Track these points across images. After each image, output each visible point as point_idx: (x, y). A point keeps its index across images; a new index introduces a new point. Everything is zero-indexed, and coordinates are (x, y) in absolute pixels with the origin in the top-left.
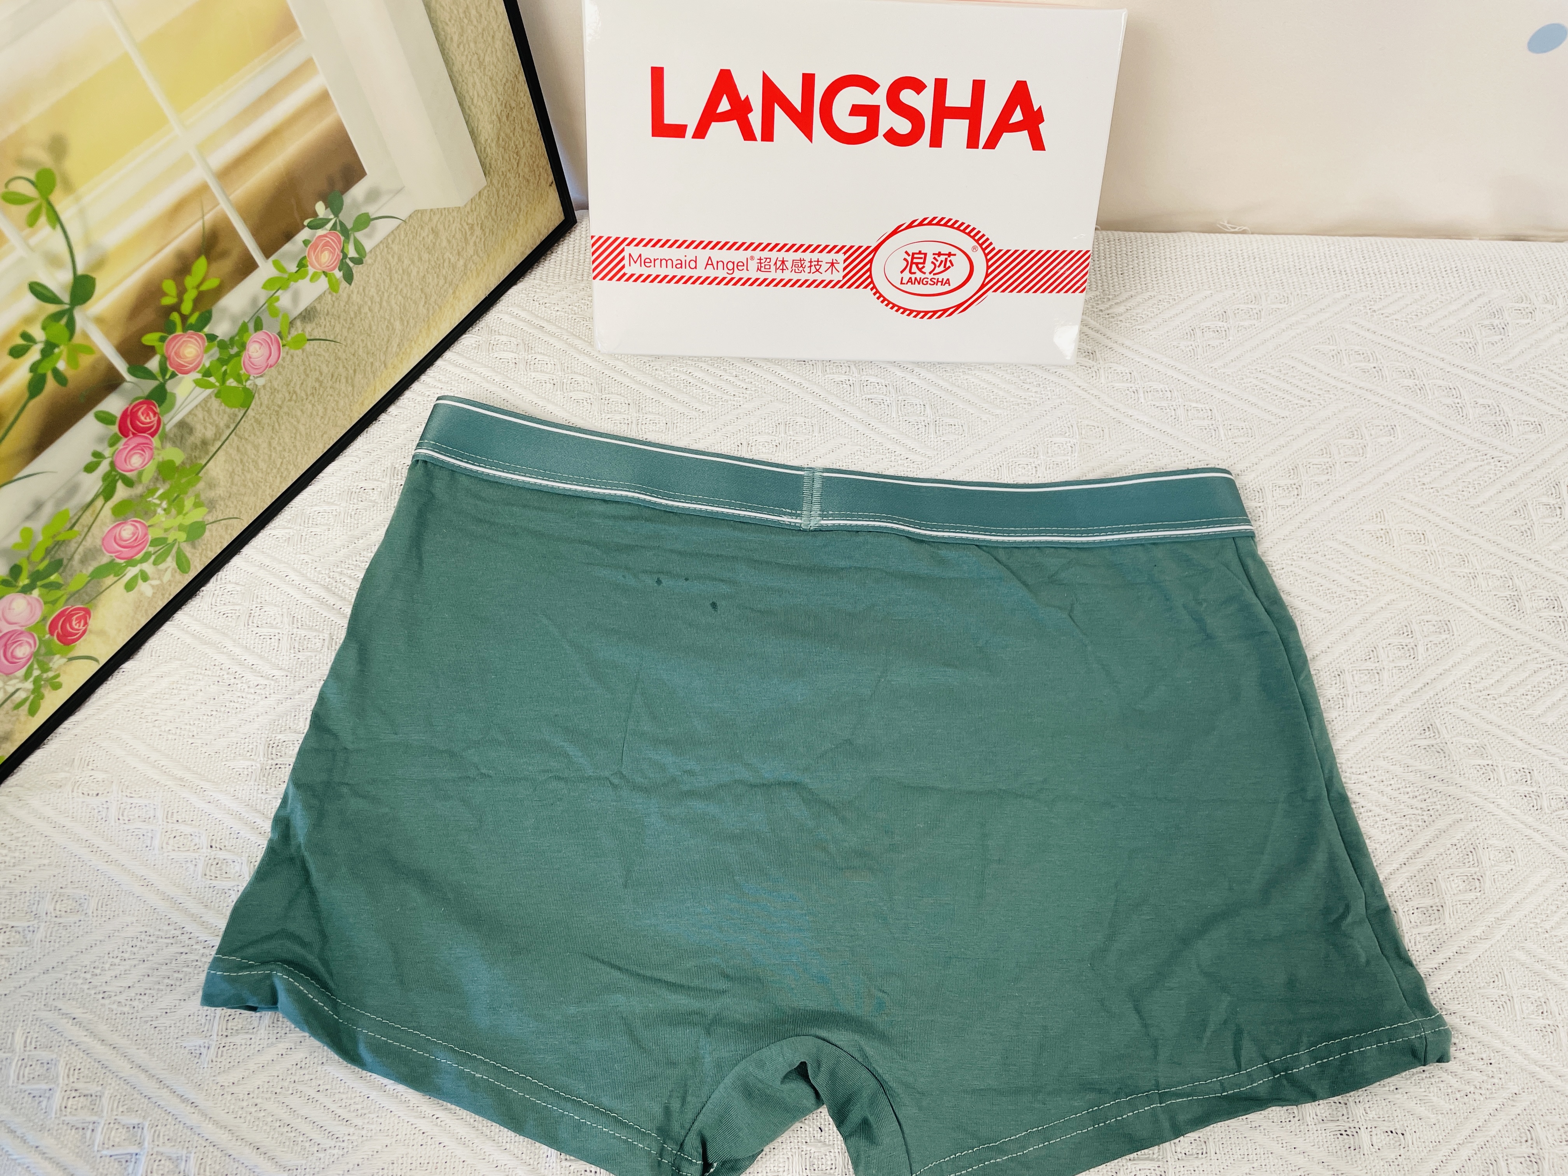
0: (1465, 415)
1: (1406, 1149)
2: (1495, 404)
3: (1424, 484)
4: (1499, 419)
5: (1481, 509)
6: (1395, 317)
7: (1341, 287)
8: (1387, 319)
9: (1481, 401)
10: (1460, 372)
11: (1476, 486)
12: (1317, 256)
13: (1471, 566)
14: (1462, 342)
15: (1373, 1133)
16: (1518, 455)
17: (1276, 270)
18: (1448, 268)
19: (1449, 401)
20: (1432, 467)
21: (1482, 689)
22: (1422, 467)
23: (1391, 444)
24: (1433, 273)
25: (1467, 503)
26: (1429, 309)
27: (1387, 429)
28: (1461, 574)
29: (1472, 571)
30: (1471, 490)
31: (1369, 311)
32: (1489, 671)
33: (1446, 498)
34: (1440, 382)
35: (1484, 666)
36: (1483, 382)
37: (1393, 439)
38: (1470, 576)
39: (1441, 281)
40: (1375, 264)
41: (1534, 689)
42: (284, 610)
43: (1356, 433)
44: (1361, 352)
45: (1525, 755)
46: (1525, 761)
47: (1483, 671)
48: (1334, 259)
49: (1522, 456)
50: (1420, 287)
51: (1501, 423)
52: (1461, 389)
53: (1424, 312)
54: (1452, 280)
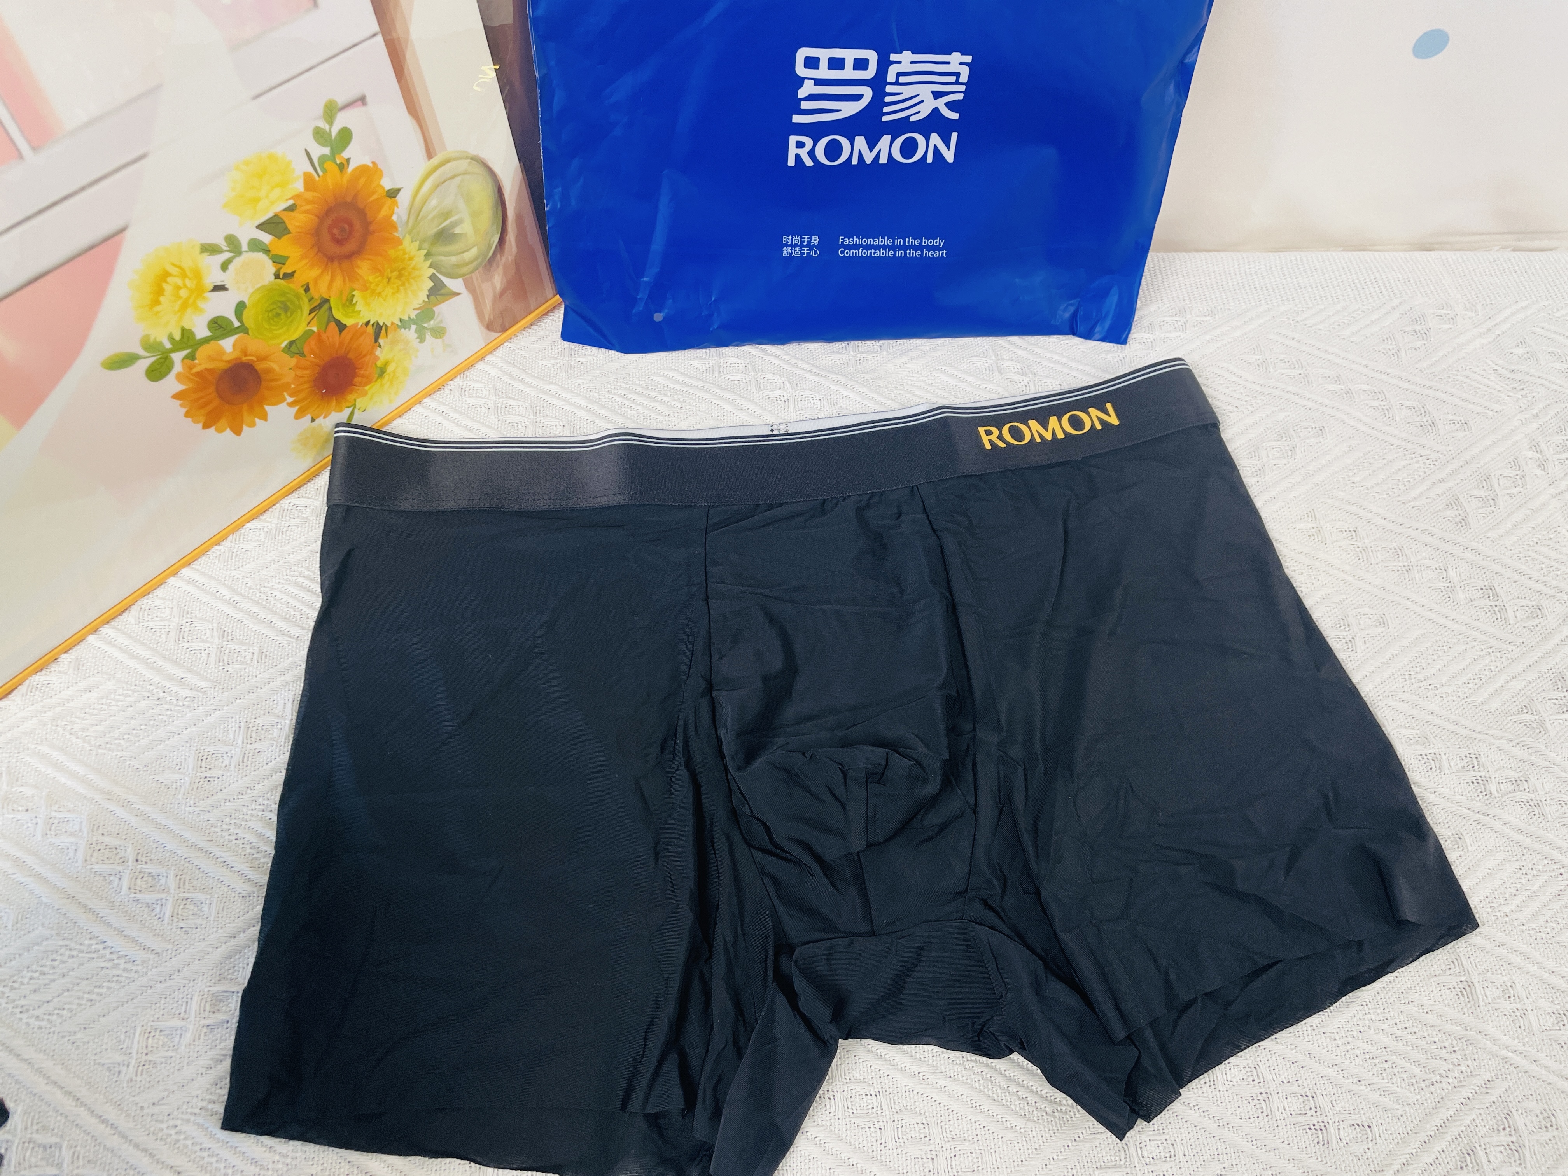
0: (1391, 416)
1: (1374, 1141)
2: (1420, 406)
3: (1353, 483)
4: (1425, 420)
5: (1412, 504)
6: (1319, 327)
7: (1263, 302)
8: (1310, 329)
9: (1407, 403)
10: (1384, 377)
11: (1407, 484)
12: (1238, 273)
13: (1405, 559)
14: (1384, 349)
15: (1341, 1127)
16: (1445, 453)
17: (1199, 286)
18: (1367, 280)
19: (1376, 403)
20: (1360, 467)
21: (1423, 679)
22: (1351, 467)
23: (1320, 444)
24: (1353, 286)
25: (1399, 499)
26: (1351, 319)
27: (1315, 430)
28: (1395, 568)
29: (1406, 564)
30: (1401, 487)
31: (1292, 322)
32: (1430, 661)
33: (1376, 495)
34: (1365, 387)
35: (1425, 655)
36: (1406, 385)
37: (1321, 440)
38: (1404, 569)
39: (1361, 292)
40: (1295, 280)
41: (1476, 677)
42: (215, 625)
43: (1284, 435)
44: (1286, 361)
45: (1471, 741)
46: (1470, 746)
47: (1423, 661)
48: (1255, 277)
49: (1450, 453)
50: (1341, 298)
51: (1426, 423)
52: (1386, 393)
53: (1346, 322)
54: (1372, 290)
